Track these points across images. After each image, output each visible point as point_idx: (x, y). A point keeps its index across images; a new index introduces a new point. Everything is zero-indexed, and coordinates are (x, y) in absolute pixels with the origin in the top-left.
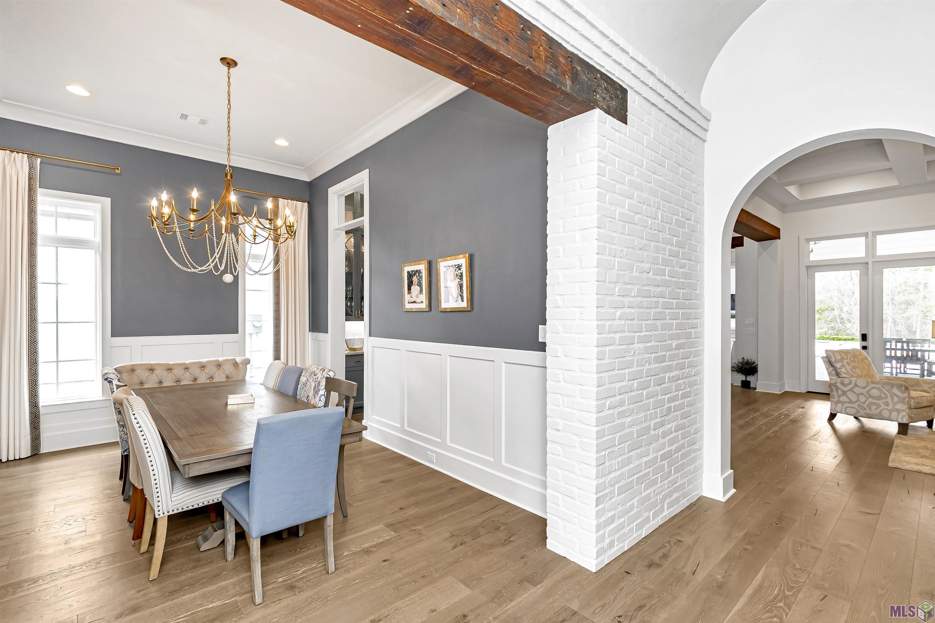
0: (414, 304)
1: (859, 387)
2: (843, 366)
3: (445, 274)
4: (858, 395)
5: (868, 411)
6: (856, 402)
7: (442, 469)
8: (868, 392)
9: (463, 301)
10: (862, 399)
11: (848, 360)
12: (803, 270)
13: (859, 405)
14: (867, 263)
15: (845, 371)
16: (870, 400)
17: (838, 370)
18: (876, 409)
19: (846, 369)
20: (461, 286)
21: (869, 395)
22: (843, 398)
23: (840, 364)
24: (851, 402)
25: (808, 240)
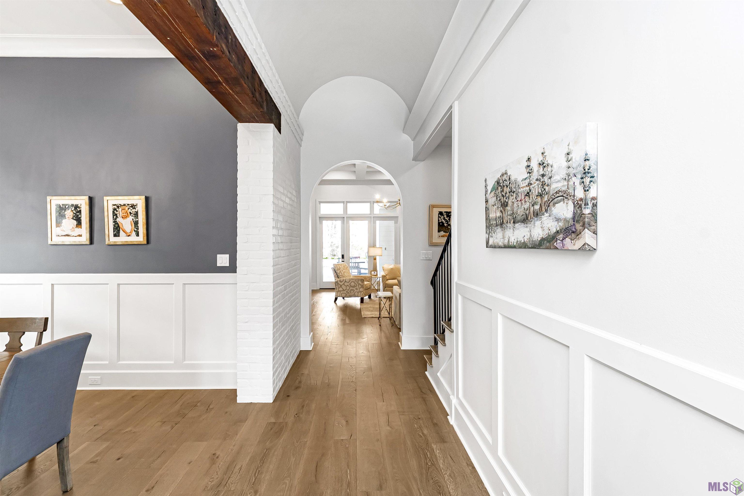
0: (67, 237)
1: (347, 282)
2: (340, 272)
3: (115, 211)
4: (346, 286)
5: (350, 294)
6: (346, 290)
7: (110, 387)
8: (350, 284)
9: (138, 235)
10: (348, 288)
11: (342, 269)
12: (318, 219)
13: (347, 292)
14: (344, 217)
15: (341, 275)
16: (351, 288)
17: (338, 274)
18: (353, 292)
19: (341, 274)
20: (136, 223)
21: (351, 285)
22: (341, 289)
23: (339, 271)
24: (344, 290)
25: (320, 202)
